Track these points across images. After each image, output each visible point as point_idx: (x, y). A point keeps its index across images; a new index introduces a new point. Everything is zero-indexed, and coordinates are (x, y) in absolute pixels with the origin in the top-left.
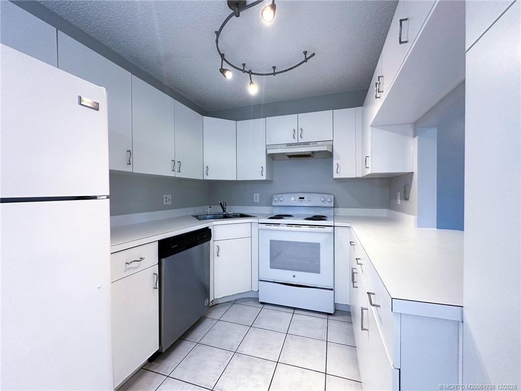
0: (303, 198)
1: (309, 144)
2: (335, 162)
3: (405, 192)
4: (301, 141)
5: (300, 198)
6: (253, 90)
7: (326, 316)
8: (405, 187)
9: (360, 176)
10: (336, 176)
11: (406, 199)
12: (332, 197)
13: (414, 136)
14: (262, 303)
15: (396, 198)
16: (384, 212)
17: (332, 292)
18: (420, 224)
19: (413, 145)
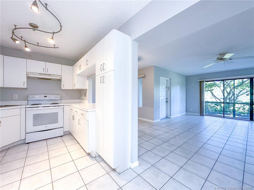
0: (46, 96)
1: (51, 75)
2: (62, 84)
3: (85, 94)
4: (47, 73)
5: (45, 96)
6: (27, 50)
7: (61, 137)
8: (85, 93)
9: (71, 89)
10: (62, 88)
11: (85, 96)
12: (60, 96)
13: (87, 80)
14: (28, 143)
15: (82, 96)
16: (78, 101)
17: (63, 128)
18: (89, 103)
19: (87, 82)
